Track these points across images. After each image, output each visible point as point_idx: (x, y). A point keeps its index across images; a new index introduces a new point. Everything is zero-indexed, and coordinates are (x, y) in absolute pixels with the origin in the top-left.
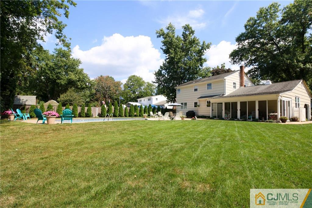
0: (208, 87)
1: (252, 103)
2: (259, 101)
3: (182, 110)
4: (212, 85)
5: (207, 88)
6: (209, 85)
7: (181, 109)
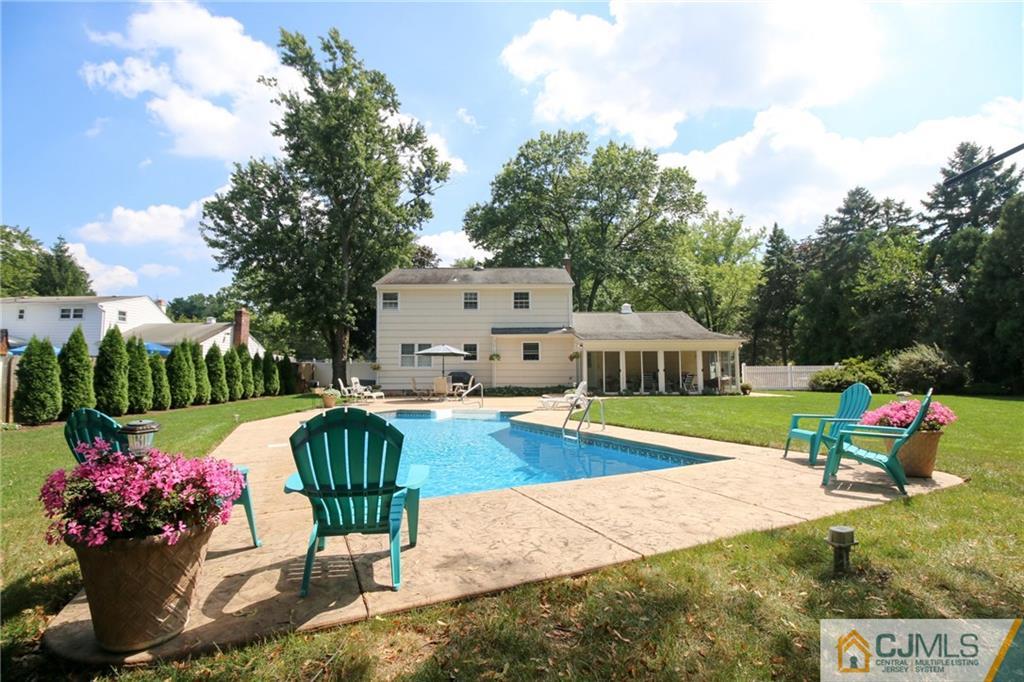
0: (515, 303)
1: (651, 357)
2: (665, 353)
3: (404, 368)
4: (530, 297)
5: (513, 305)
6: (521, 299)
7: (402, 365)
